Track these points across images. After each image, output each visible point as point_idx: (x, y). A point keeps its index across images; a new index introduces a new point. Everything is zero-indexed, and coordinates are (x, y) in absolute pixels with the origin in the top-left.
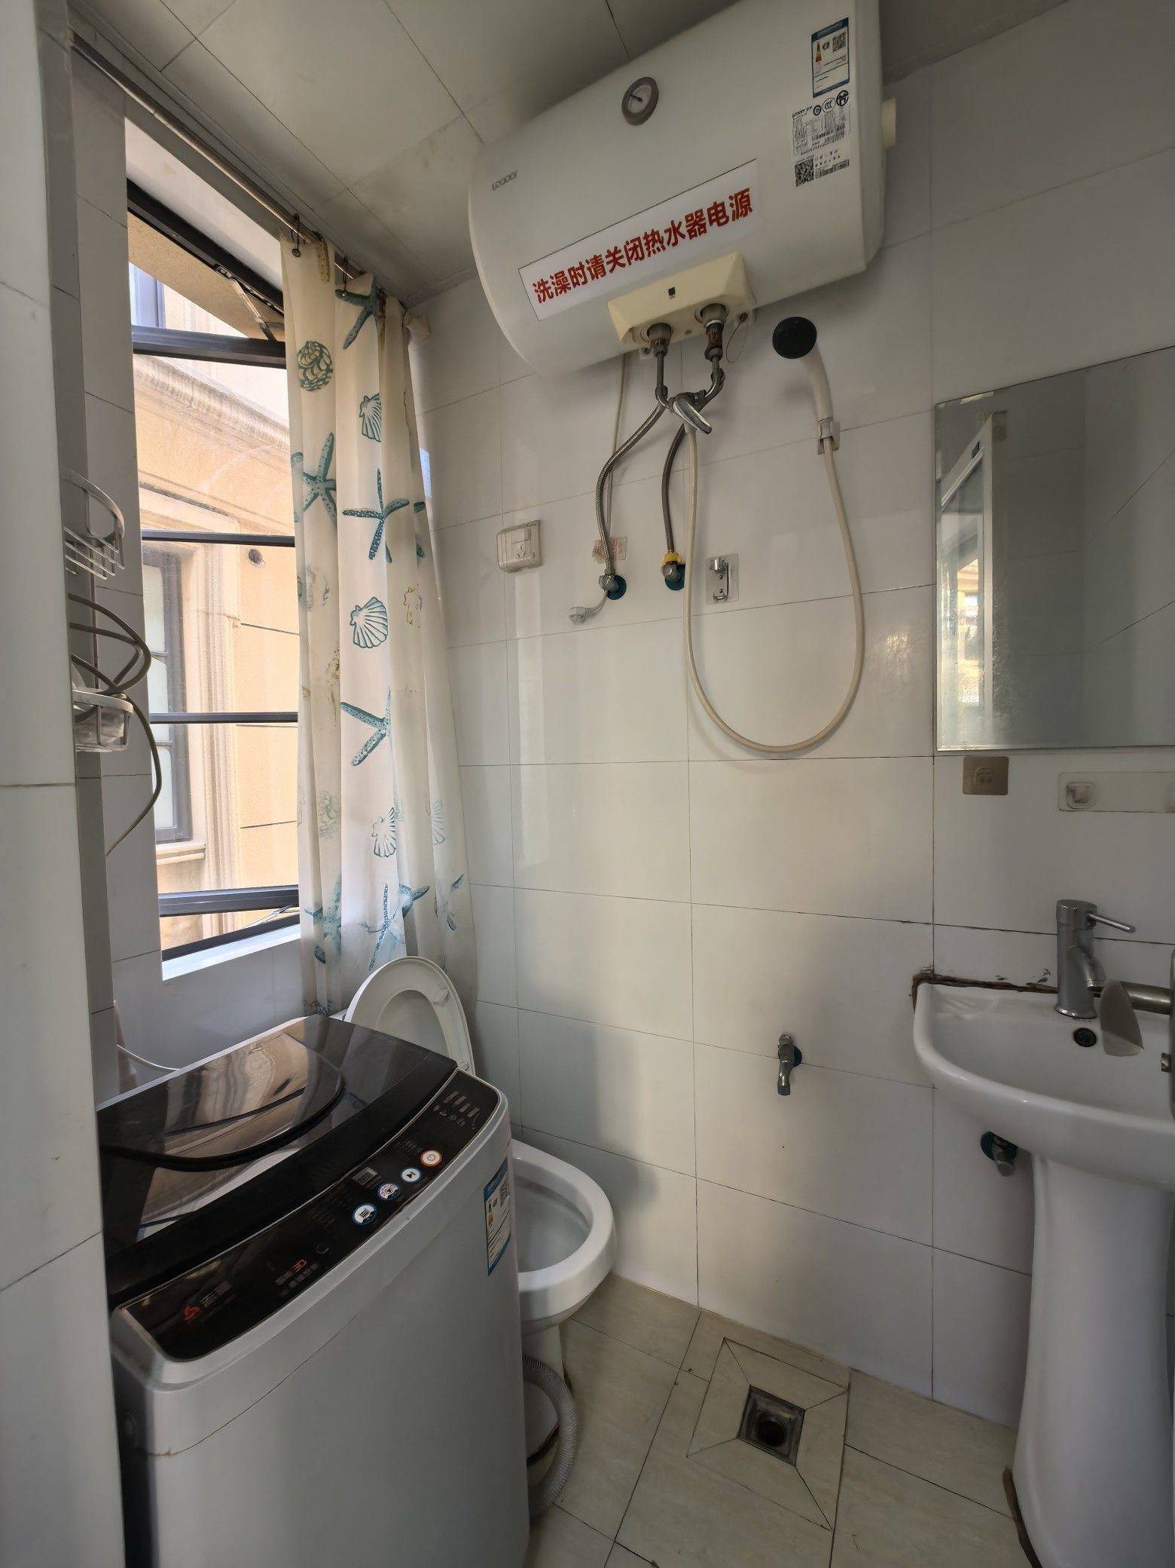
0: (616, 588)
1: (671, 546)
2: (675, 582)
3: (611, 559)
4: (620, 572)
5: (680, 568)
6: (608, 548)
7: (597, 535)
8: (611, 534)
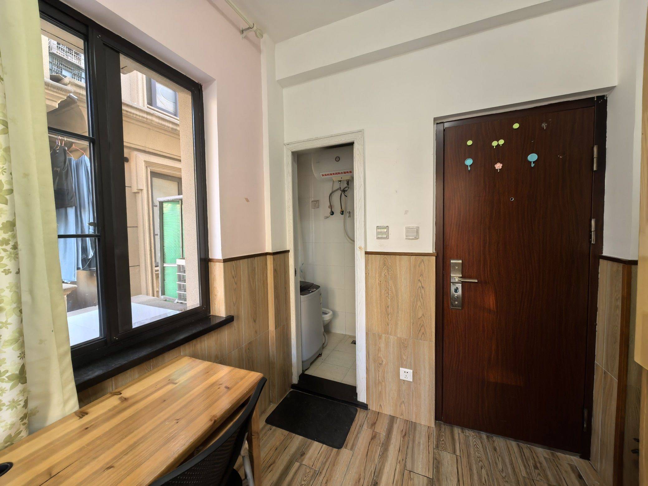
0: (332, 213)
1: (341, 208)
2: (342, 214)
3: (331, 209)
4: (333, 210)
5: (343, 212)
6: (331, 207)
7: (329, 204)
8: (331, 204)
